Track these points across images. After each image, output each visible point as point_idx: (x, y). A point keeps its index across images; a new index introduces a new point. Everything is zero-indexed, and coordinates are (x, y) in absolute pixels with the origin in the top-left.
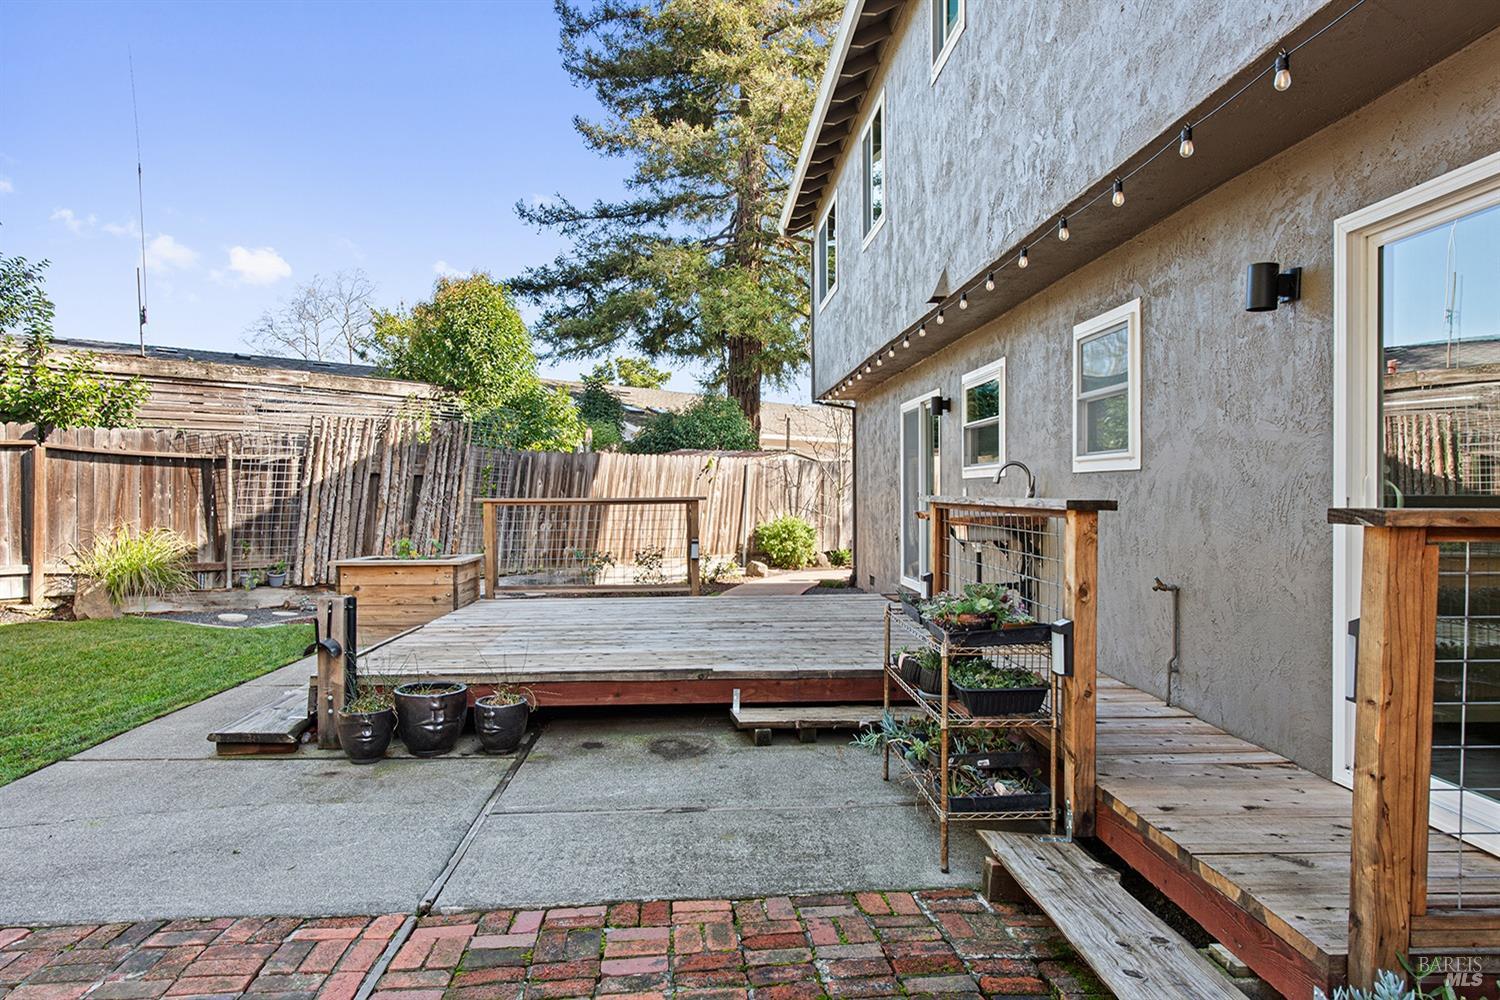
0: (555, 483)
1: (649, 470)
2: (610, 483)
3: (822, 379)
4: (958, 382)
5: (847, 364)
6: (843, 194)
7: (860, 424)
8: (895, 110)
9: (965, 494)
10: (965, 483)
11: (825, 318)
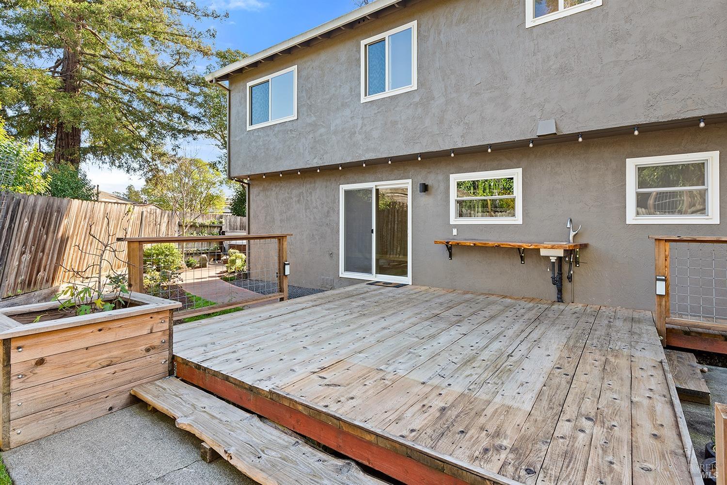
0: (38, 221)
1: (99, 213)
2: (76, 221)
3: (248, 166)
4: (440, 177)
5: (315, 161)
6: (310, 69)
7: (259, 193)
8: (439, 34)
9: (455, 232)
10: (455, 226)
11: (260, 134)
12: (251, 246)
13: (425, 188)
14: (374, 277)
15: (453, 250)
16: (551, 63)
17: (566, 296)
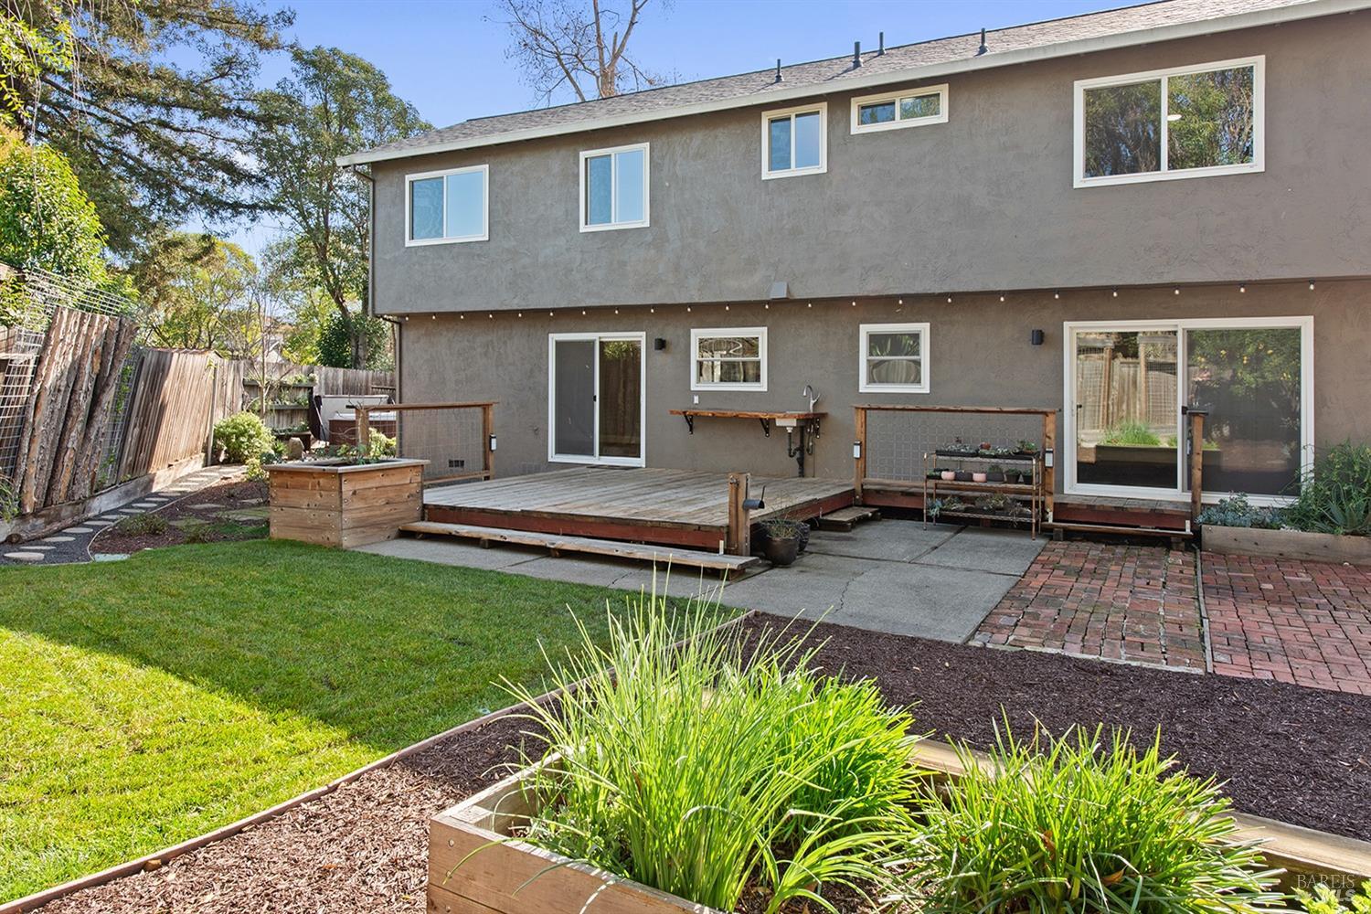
2: (172, 383)
3: (407, 299)
4: (680, 332)
5: (516, 301)
6: (507, 173)
7: (419, 338)
8: (675, 165)
9: (696, 400)
10: (697, 393)
11: (428, 253)
12: (405, 419)
13: (661, 345)
14: (597, 460)
15: (695, 423)
16: (785, 222)
17: (808, 470)
